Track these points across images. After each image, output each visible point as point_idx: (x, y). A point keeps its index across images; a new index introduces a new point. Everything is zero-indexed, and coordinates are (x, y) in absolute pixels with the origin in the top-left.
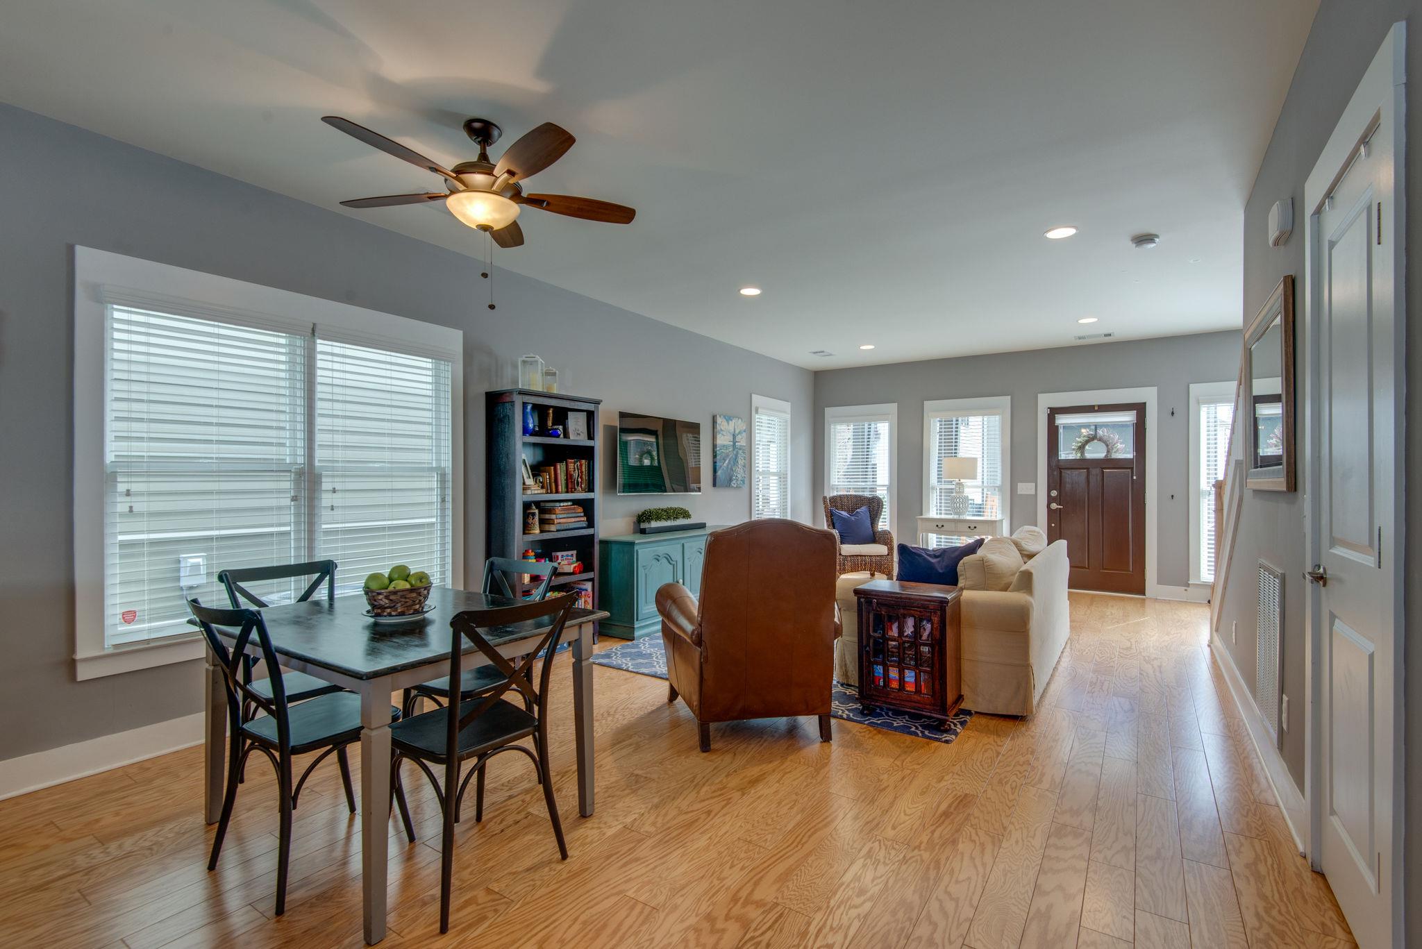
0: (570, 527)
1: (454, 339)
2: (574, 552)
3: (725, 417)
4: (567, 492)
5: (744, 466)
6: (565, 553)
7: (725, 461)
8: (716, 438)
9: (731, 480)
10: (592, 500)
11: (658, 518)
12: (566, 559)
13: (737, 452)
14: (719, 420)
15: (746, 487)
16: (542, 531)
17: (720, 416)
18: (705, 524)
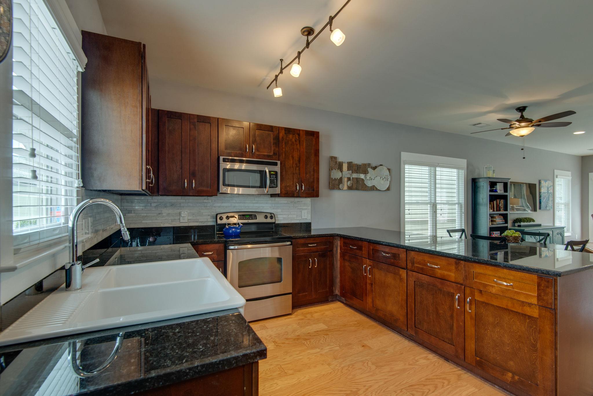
0: (500, 223)
1: (463, 162)
2: (499, 232)
3: (544, 180)
4: (497, 211)
5: (552, 201)
6: (496, 232)
7: (544, 198)
8: (541, 189)
9: (547, 207)
10: (507, 214)
11: (524, 222)
12: (497, 234)
13: (549, 195)
14: (542, 182)
15: (552, 210)
16: (492, 224)
17: (542, 180)
18: (541, 224)
